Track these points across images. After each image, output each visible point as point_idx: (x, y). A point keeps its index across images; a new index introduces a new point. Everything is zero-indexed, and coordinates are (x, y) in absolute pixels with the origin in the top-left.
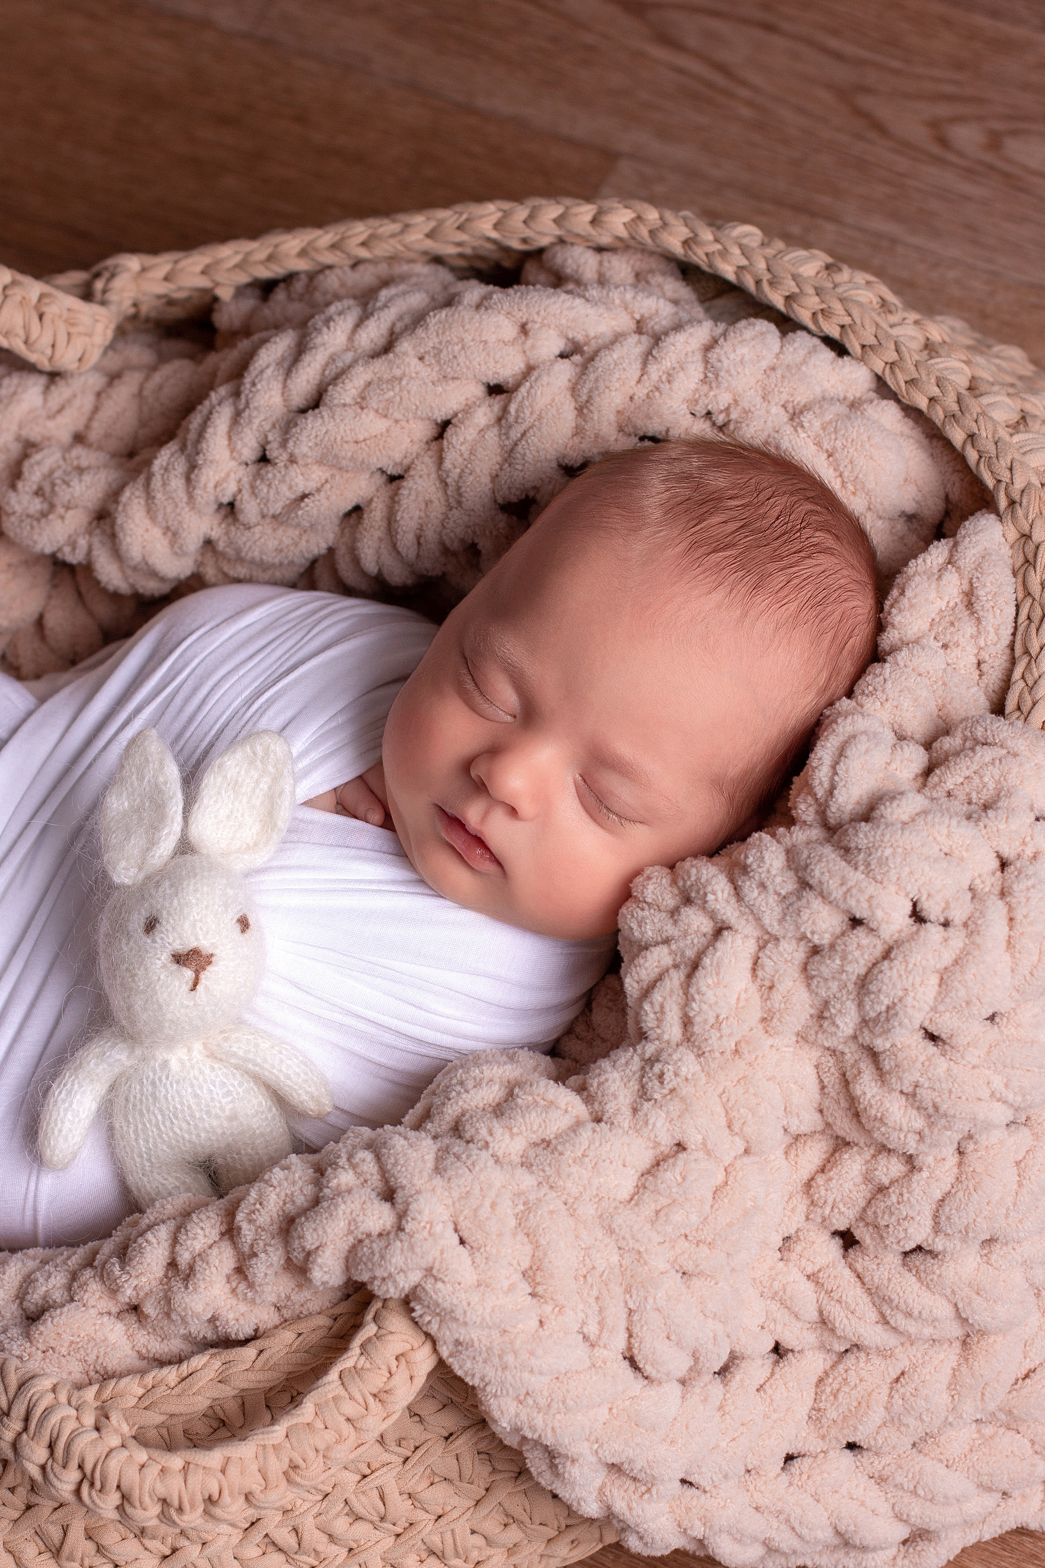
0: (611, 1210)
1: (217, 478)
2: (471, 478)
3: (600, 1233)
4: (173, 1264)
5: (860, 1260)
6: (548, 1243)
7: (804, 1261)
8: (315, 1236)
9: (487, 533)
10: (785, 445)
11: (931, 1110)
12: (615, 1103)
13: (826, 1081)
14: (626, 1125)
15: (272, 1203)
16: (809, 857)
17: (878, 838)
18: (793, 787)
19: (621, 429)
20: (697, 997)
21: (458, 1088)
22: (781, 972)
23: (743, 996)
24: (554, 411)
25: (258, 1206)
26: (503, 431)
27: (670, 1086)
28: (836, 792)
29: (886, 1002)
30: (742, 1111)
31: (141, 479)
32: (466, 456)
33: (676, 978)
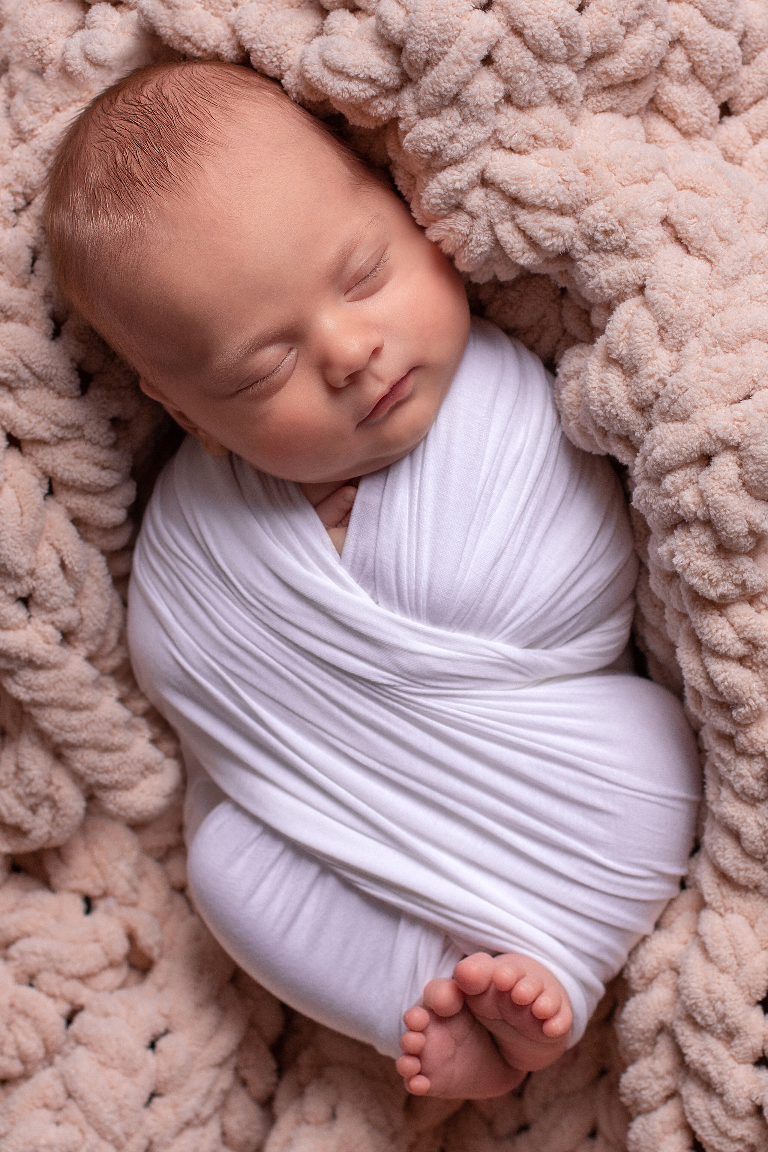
0: (720, 277)
1: (41, 641)
2: (60, 415)
3: (738, 288)
4: (741, 660)
5: (744, 99)
6: (750, 326)
7: (742, 145)
8: (739, 522)
9: (105, 406)
10: (47, 145)
11: (641, 12)
12: (628, 273)
13: (608, 105)
14: (647, 264)
15: (703, 564)
16: (433, 95)
17: (422, 32)
18: (358, 124)
19: (25, 286)
20: (543, 198)
21: (608, 408)
22: (524, 127)
23: (542, 161)
24: (8, 340)
25: (706, 576)
26: (21, 385)
27: (617, 224)
28: (373, 76)
29: (557, 35)
30: (636, 169)
31: (35, 711)
32: (40, 418)
33: (525, 218)
